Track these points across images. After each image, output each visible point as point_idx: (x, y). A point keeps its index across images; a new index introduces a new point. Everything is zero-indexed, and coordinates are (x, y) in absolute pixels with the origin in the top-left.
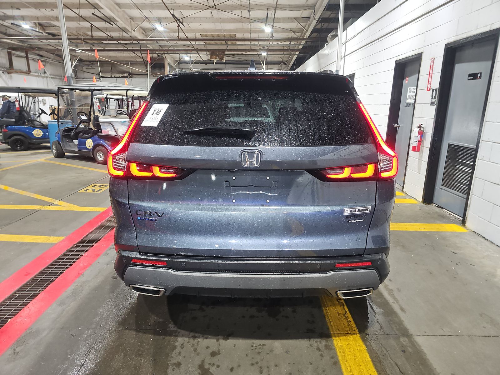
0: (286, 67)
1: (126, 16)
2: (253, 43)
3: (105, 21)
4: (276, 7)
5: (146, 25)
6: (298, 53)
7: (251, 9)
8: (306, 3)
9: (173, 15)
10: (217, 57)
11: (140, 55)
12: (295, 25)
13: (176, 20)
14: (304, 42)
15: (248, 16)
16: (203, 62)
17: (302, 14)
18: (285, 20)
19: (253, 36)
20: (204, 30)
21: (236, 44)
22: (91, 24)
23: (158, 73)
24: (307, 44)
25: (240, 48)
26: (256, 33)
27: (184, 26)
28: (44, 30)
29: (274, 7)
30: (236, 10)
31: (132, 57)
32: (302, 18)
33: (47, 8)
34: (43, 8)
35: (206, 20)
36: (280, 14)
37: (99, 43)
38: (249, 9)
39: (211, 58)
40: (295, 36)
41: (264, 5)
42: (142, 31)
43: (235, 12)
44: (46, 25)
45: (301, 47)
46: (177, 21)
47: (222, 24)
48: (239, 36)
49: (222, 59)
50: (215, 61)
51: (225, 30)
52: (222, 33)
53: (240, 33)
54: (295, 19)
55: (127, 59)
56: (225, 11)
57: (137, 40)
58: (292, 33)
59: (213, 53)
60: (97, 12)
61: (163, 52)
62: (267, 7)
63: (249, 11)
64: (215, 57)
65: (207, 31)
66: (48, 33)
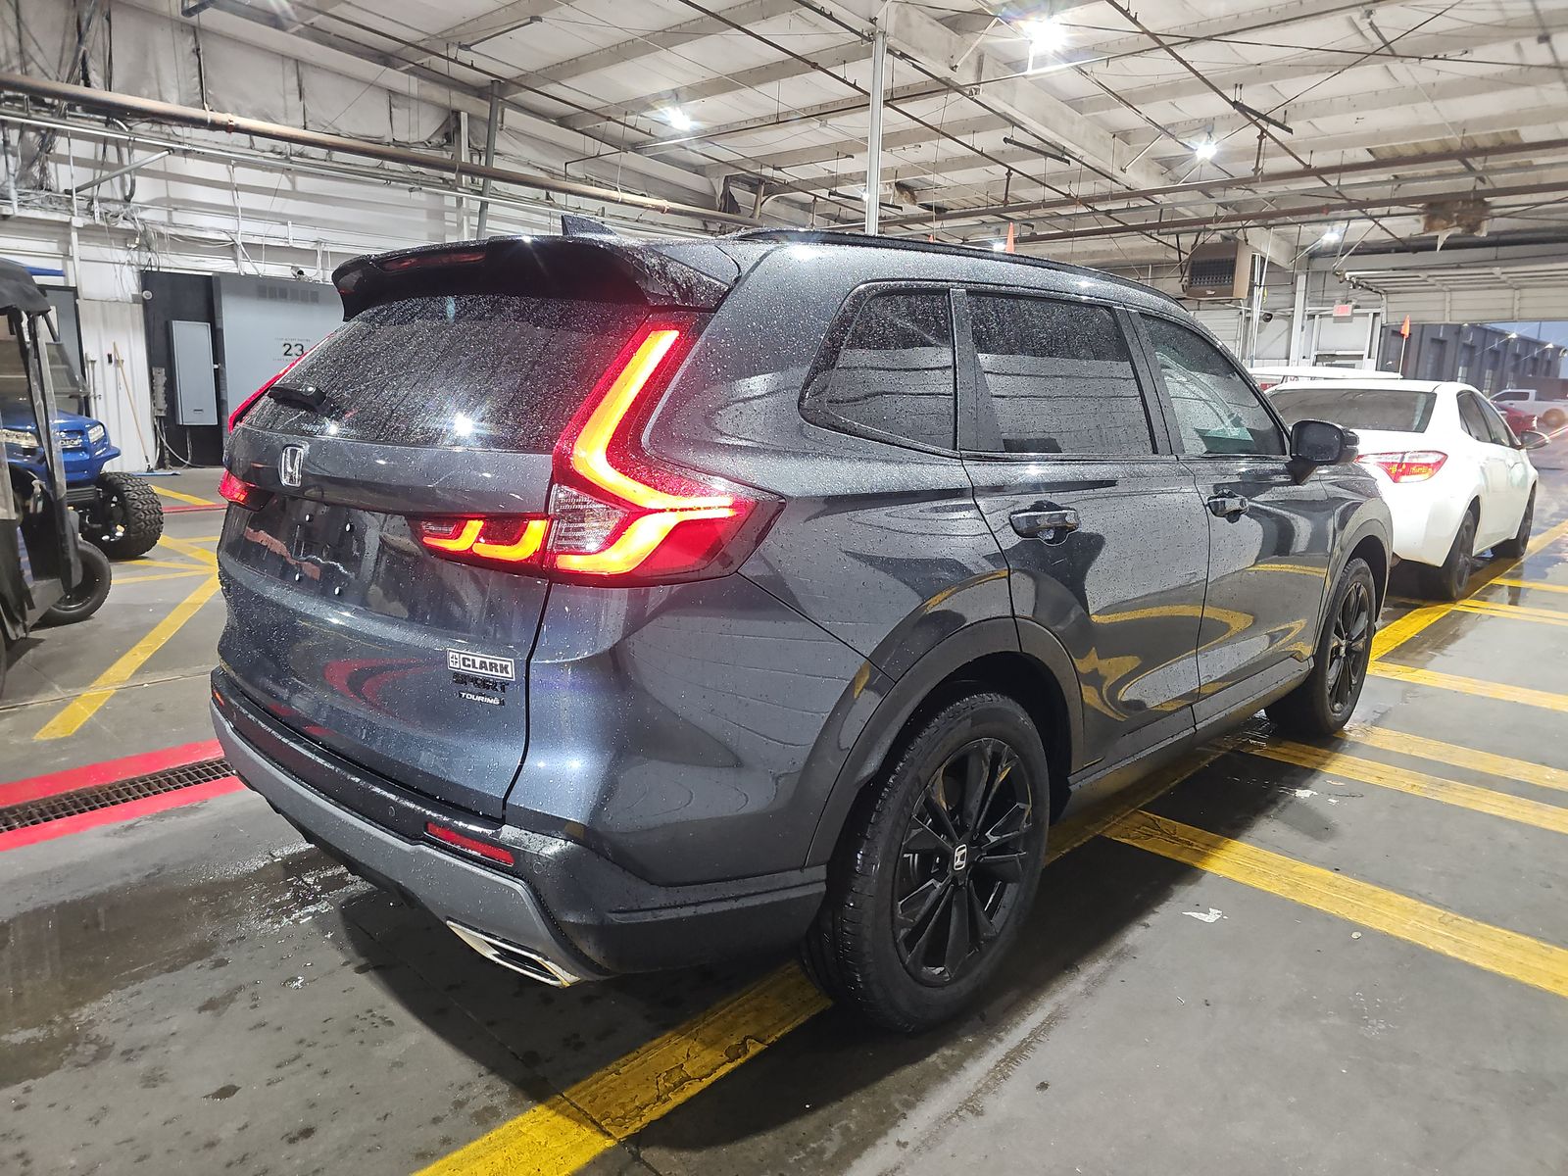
1: (1102, 132)
3: (1046, 155)
5: (1166, 147)
7: (1550, 31)
9: (1235, 104)
10: (1455, 223)
11: (1172, 240)
13: (1255, 118)
15: (1548, 60)
16: (1400, 245)
20: (1377, 135)
21: (1530, 167)
22: (1010, 168)
23: (1209, 293)
27: (1290, 131)
28: (913, 199)
30: (1485, 44)
31: (1147, 250)
33: (906, 143)
34: (899, 145)
35: (1378, 99)
37: (1051, 217)
39: (1429, 227)
42: (1157, 167)
43: (1478, 53)
44: (920, 185)
46: (1260, 121)
47: (1439, 103)
48: (1529, 135)
49: (1474, 227)
50: (1443, 237)
51: (1465, 122)
52: (1450, 134)
53: (1529, 125)
55: (1139, 257)
56: (1436, 58)
57: (1146, 194)
59: (1435, 208)
60: (1019, 135)
61: (1239, 224)
63: (1544, 39)
64: (1445, 222)
65: (1389, 135)
66: (923, 206)
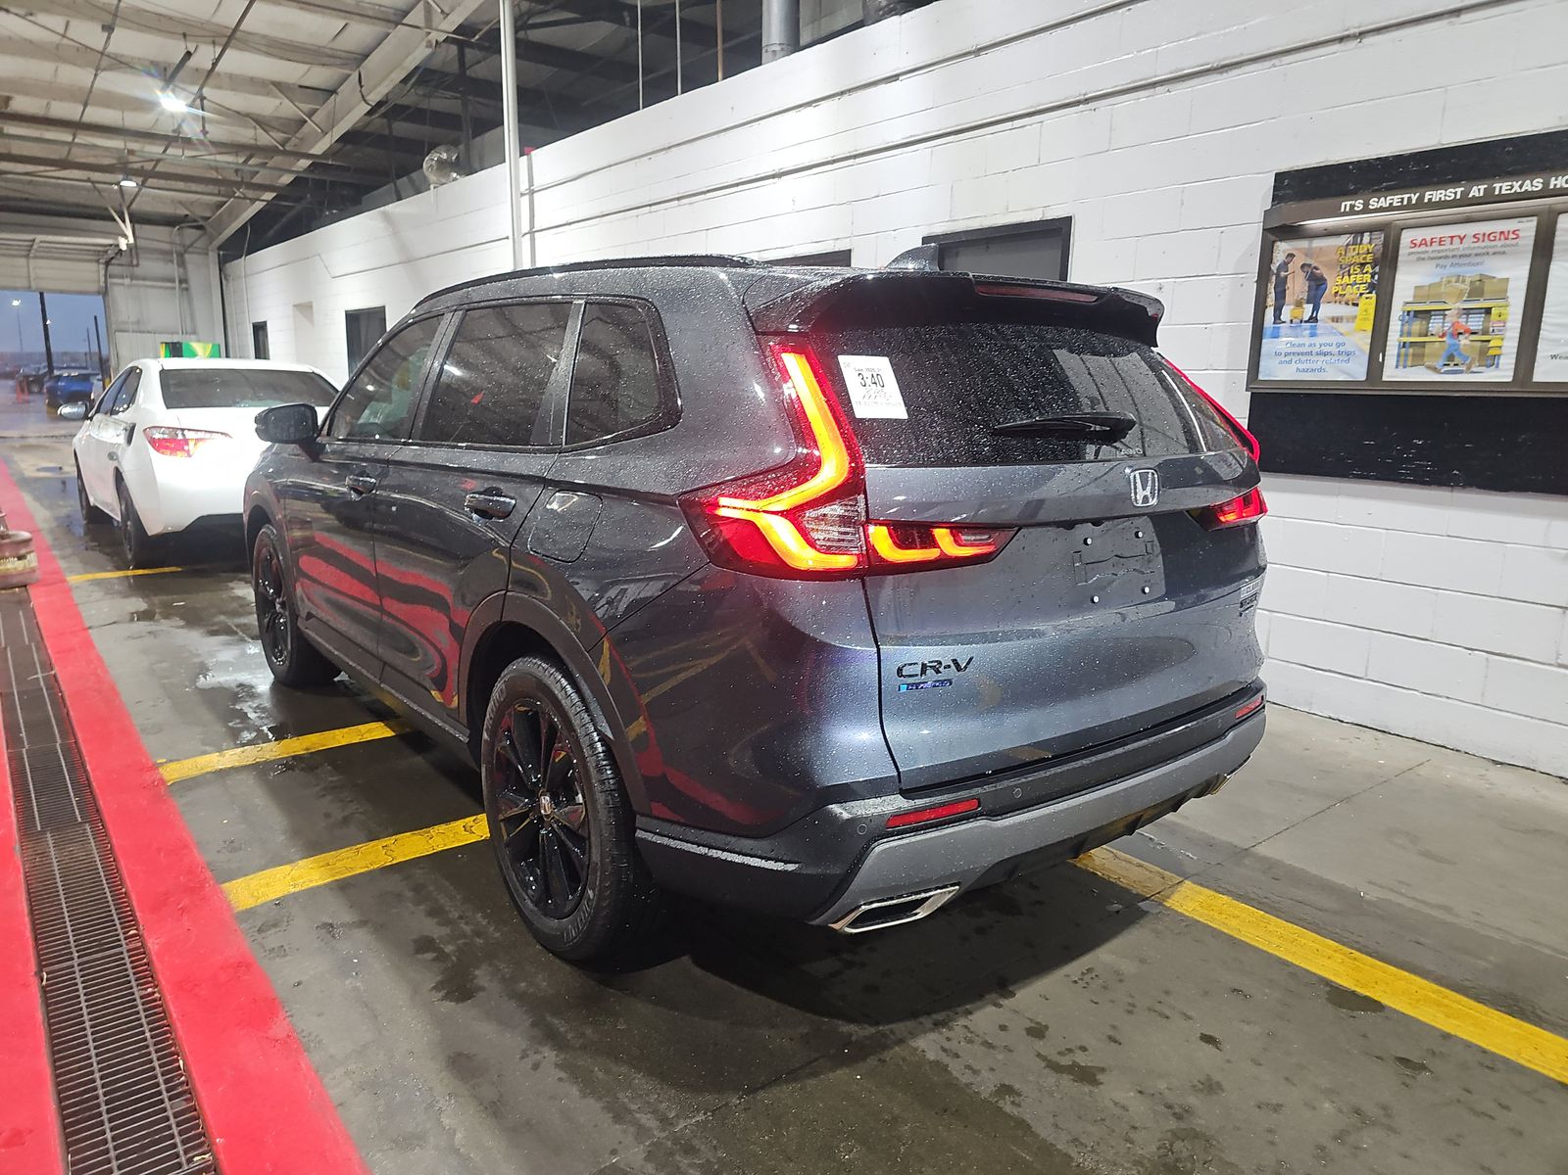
0: (199, 238)
2: (83, 138)
4: (230, 38)
6: (269, 196)
7: (117, 23)
8: (330, 46)
12: (268, 105)
14: (304, 163)
15: (101, 46)
17: (305, 74)
18: (238, 83)
19: (95, 114)
24: (312, 172)
25: (18, 148)
26: (108, 106)
29: (225, 36)
32: (301, 87)
36: (236, 61)
38: (108, 19)
40: (265, 139)
41: (181, 22)
45: (287, 179)
48: (21, 104)
53: (32, 96)
54: (278, 85)
58: (255, 128)
62: (185, 29)
63: (108, 29)
